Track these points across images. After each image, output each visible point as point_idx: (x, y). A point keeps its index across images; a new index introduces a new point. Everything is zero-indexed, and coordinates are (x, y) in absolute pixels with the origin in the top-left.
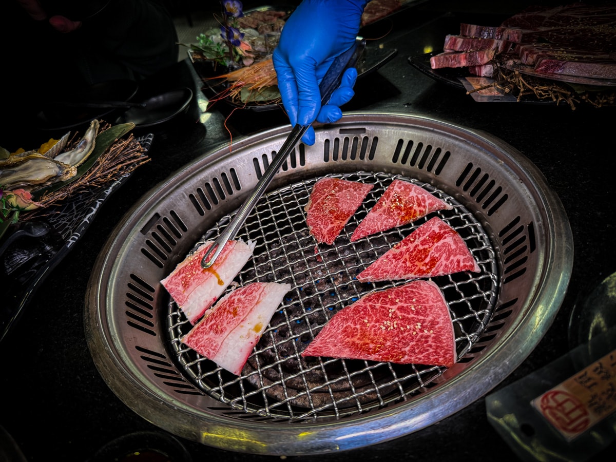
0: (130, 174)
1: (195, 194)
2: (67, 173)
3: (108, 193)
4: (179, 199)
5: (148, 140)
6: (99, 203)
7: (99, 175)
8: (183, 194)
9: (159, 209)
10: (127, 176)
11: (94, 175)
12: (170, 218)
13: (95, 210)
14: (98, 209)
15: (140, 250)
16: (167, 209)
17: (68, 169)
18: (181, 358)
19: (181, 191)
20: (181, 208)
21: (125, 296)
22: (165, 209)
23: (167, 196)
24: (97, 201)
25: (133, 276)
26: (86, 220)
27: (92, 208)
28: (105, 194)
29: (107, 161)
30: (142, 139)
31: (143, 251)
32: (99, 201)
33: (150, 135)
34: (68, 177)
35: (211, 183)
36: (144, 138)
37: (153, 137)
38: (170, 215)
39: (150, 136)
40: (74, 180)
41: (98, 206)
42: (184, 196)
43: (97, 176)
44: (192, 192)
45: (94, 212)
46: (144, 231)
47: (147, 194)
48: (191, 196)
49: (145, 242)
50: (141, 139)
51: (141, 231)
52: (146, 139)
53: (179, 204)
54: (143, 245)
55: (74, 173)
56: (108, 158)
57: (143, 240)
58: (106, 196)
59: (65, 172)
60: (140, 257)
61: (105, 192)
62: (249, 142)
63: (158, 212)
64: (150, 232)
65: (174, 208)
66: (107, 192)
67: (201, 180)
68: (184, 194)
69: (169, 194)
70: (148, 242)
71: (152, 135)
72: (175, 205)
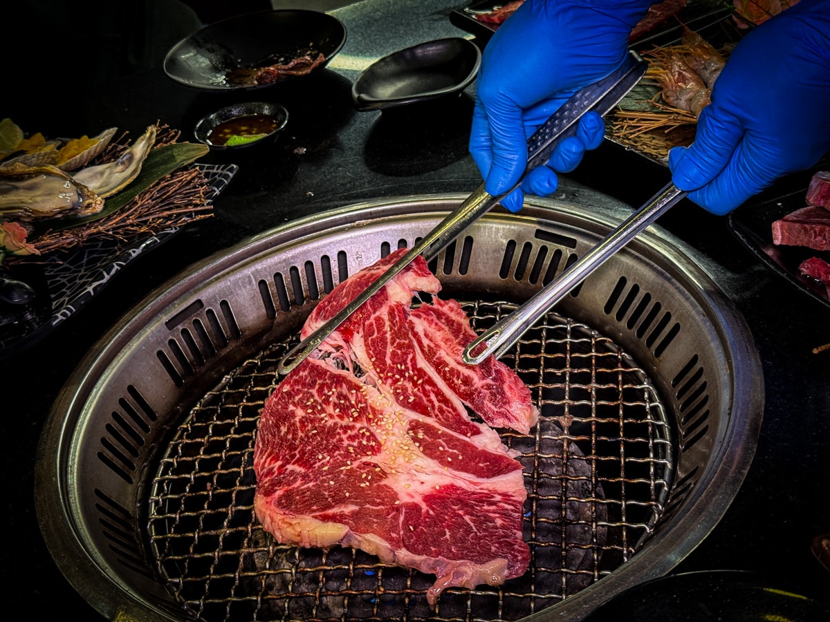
0: (178, 229)
1: (270, 280)
2: (89, 206)
3: (134, 255)
4: (241, 284)
5: (226, 177)
6: (116, 267)
7: (131, 221)
8: (249, 277)
9: (204, 295)
10: (173, 231)
11: (123, 220)
12: (217, 311)
13: (107, 277)
14: (112, 277)
15: (155, 352)
16: (217, 296)
17: (90, 201)
18: (151, 526)
19: (248, 271)
20: (241, 300)
21: (110, 415)
22: (214, 297)
23: (223, 275)
24: (114, 264)
25: (131, 389)
26: (90, 289)
27: (105, 273)
28: (130, 254)
29: (150, 201)
30: (220, 171)
31: (160, 354)
32: (117, 264)
33: (233, 167)
34: (89, 212)
35: (301, 268)
36: (222, 169)
37: (235, 172)
38: (219, 307)
39: (231, 170)
40: (96, 219)
41: (113, 272)
42: (250, 282)
43: (128, 222)
44: (266, 276)
45: (104, 281)
46: (171, 324)
47: (195, 265)
48: (262, 283)
49: (167, 342)
50: (218, 169)
51: (166, 323)
52: (225, 172)
53: (239, 292)
54: (162, 345)
55: (99, 208)
56: (152, 196)
57: (165, 338)
58: (131, 258)
59: (86, 204)
60: (152, 363)
61: (131, 251)
62: (381, 214)
63: (202, 299)
64: (180, 327)
65: (229, 297)
66: (134, 252)
67: (285, 260)
68: (252, 277)
69: (228, 273)
70: (172, 342)
71: (235, 166)
72: (232, 293)
